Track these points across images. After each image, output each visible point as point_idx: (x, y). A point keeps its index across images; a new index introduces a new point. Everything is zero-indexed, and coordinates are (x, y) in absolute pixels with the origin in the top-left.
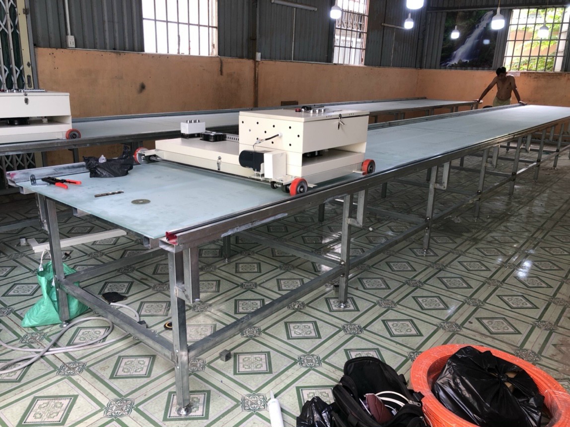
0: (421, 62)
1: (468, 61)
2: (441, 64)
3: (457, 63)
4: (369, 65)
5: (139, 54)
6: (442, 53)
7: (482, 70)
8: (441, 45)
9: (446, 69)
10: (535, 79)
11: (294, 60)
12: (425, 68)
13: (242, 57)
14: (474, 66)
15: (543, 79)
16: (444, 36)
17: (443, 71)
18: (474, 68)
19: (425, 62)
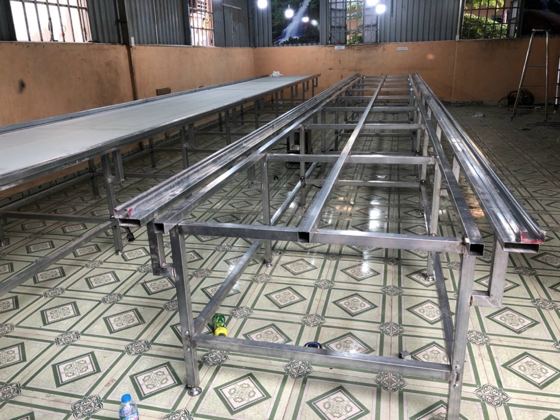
0: (254, 40)
1: (298, 38)
2: (273, 42)
3: (288, 40)
4: (217, 46)
5: (13, 43)
6: (273, 31)
7: (311, 45)
8: (271, 23)
9: (278, 46)
10: (358, 51)
11: (159, 43)
12: (259, 47)
13: (114, 43)
14: (304, 42)
15: (363, 51)
16: (272, 15)
17: (276, 48)
18: (304, 44)
19: (257, 41)
